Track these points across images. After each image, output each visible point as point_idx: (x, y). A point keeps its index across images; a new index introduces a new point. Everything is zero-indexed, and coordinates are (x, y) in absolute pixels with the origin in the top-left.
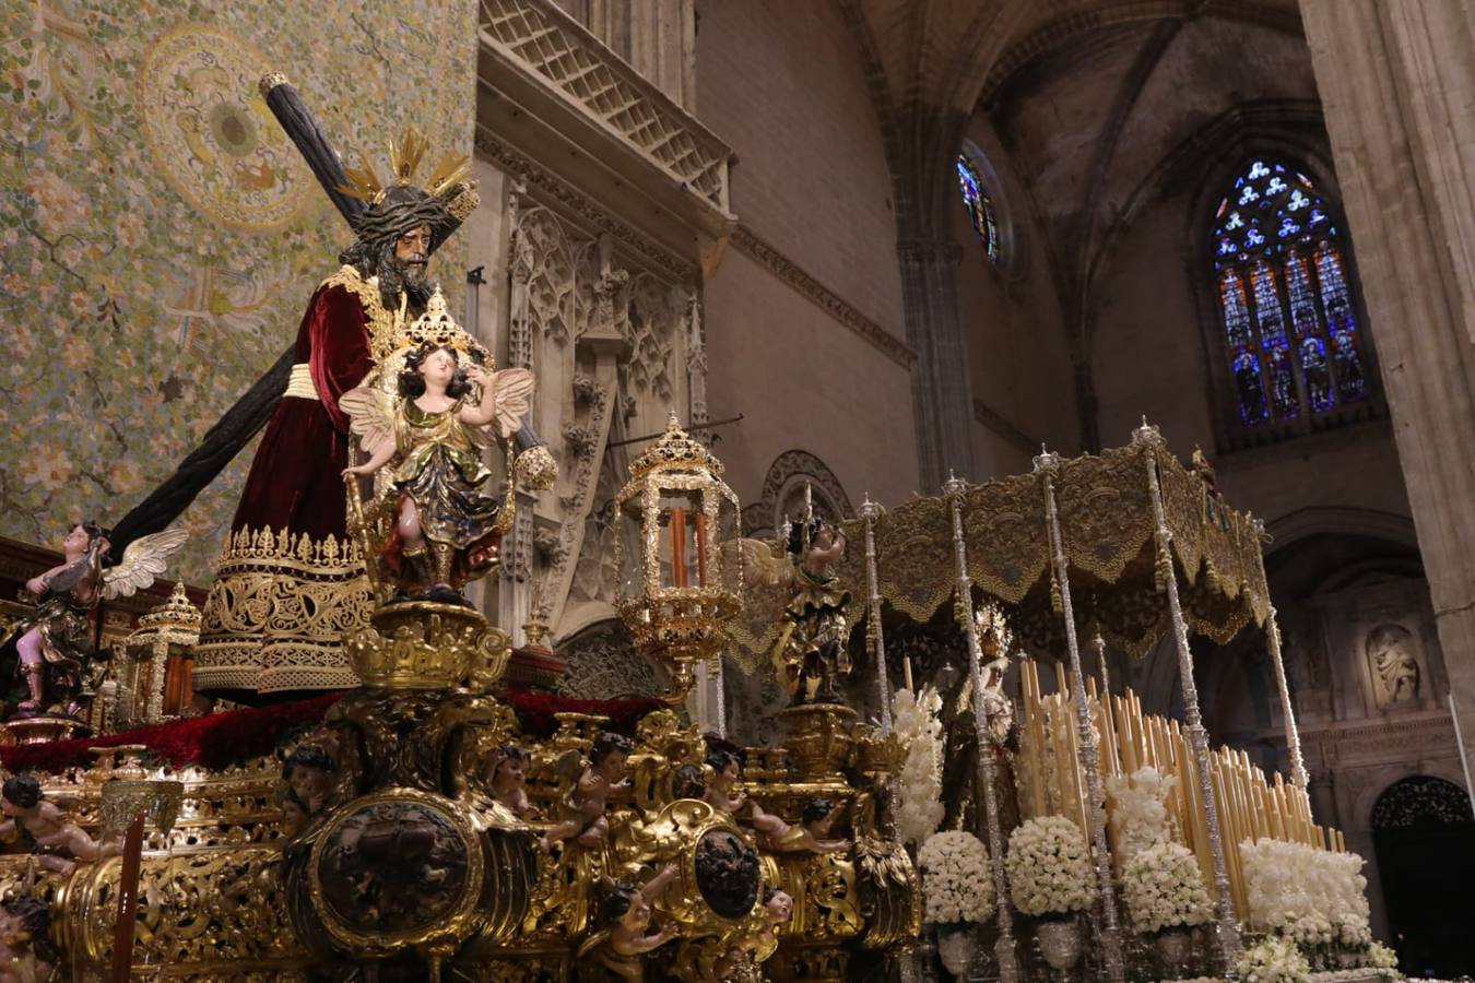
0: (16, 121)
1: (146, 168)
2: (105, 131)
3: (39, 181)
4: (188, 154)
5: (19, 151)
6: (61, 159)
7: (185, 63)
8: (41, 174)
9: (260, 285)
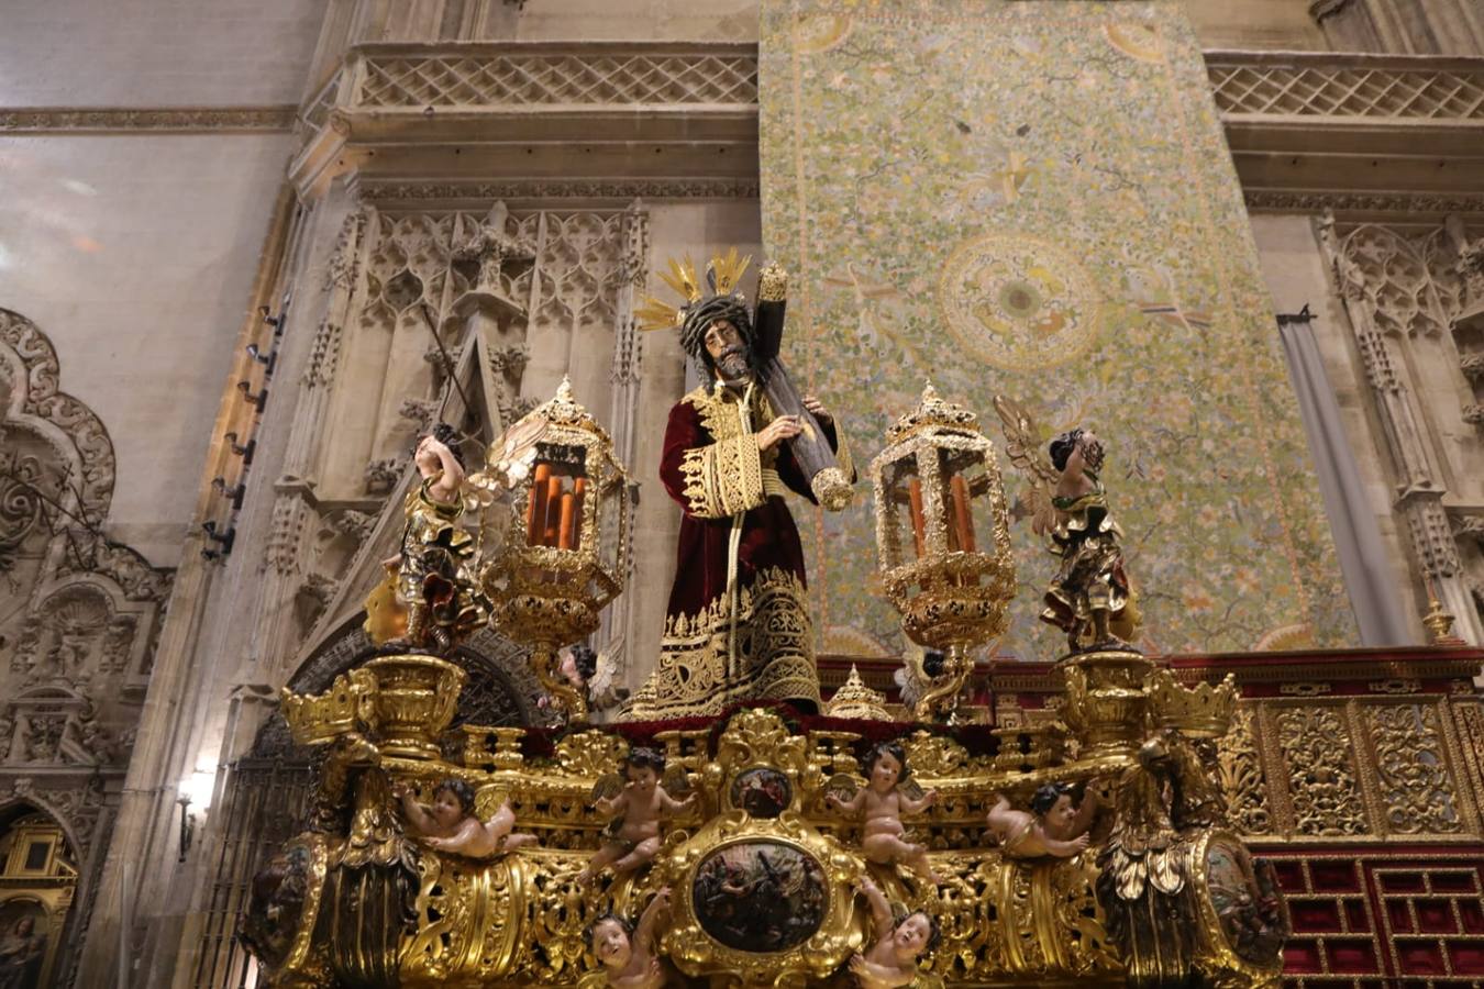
0: (859, 367)
1: (958, 358)
2: (921, 345)
3: (884, 400)
4: (989, 332)
5: (866, 386)
6: (895, 378)
7: (970, 271)
8: (883, 394)
9: (1074, 404)
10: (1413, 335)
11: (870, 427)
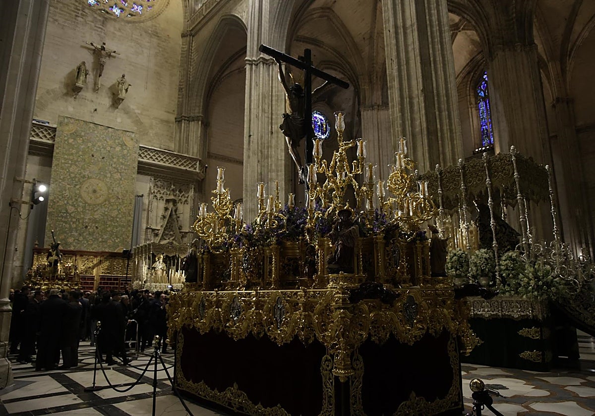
1: (82, 201)
2: (76, 198)
4: (88, 197)
6: (71, 204)
7: (87, 185)
8: (68, 206)
10: (160, 199)
11: (65, 211)
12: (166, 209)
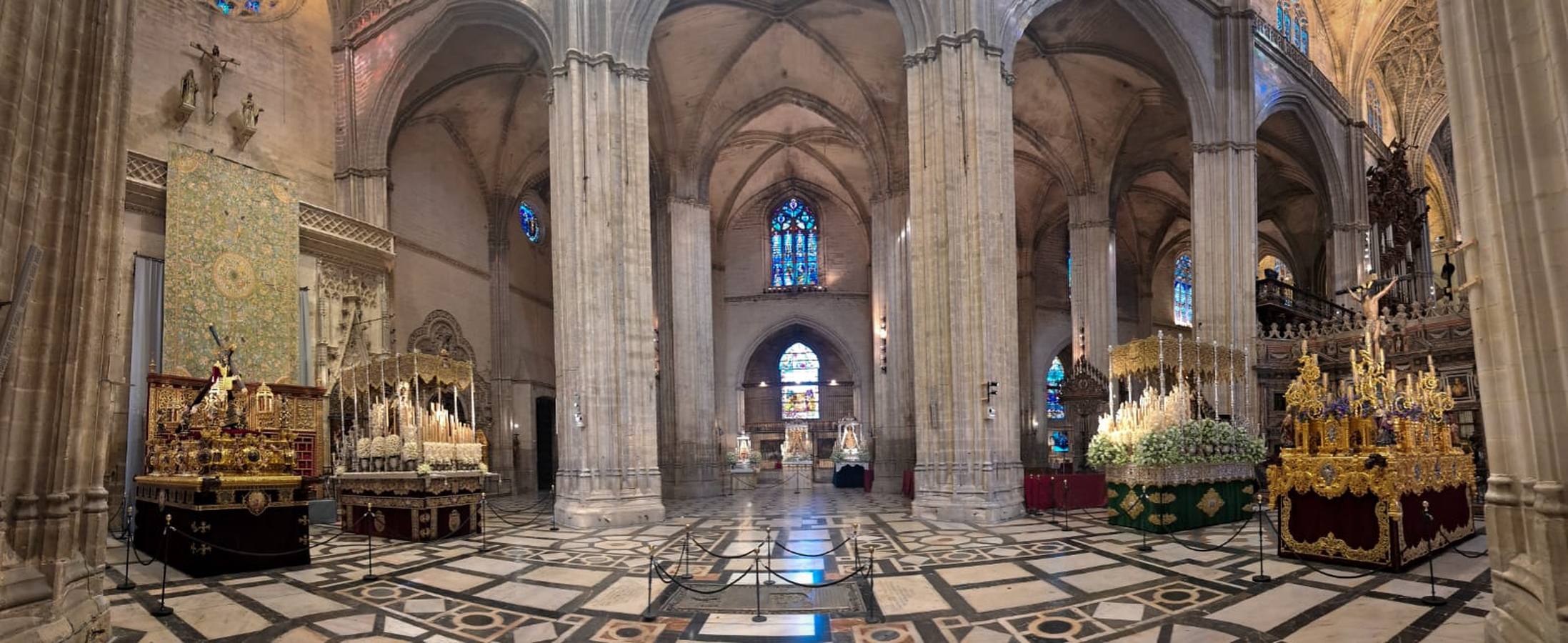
4: (225, 284)
7: (222, 264)
10: (333, 299)
12: (345, 313)
